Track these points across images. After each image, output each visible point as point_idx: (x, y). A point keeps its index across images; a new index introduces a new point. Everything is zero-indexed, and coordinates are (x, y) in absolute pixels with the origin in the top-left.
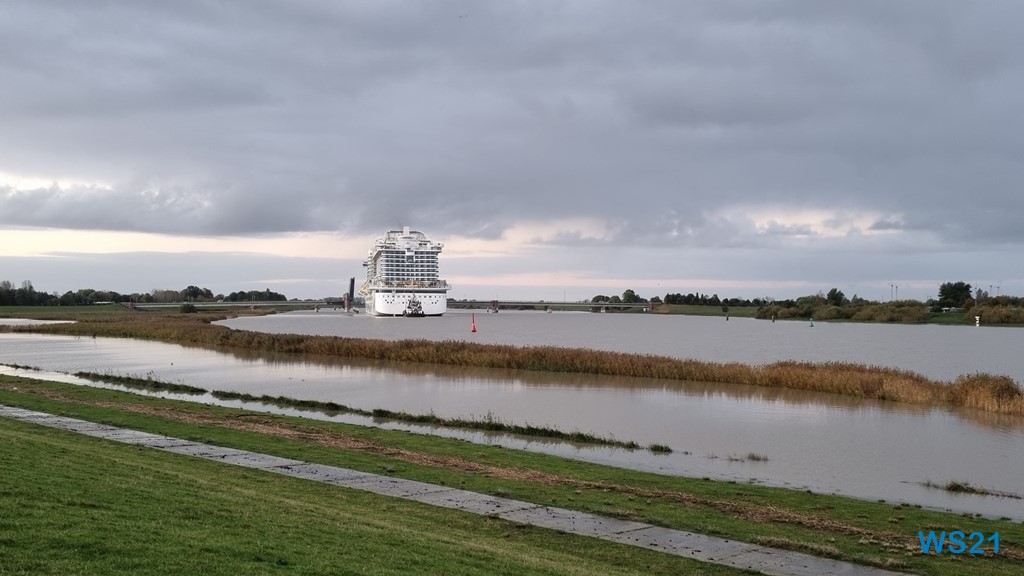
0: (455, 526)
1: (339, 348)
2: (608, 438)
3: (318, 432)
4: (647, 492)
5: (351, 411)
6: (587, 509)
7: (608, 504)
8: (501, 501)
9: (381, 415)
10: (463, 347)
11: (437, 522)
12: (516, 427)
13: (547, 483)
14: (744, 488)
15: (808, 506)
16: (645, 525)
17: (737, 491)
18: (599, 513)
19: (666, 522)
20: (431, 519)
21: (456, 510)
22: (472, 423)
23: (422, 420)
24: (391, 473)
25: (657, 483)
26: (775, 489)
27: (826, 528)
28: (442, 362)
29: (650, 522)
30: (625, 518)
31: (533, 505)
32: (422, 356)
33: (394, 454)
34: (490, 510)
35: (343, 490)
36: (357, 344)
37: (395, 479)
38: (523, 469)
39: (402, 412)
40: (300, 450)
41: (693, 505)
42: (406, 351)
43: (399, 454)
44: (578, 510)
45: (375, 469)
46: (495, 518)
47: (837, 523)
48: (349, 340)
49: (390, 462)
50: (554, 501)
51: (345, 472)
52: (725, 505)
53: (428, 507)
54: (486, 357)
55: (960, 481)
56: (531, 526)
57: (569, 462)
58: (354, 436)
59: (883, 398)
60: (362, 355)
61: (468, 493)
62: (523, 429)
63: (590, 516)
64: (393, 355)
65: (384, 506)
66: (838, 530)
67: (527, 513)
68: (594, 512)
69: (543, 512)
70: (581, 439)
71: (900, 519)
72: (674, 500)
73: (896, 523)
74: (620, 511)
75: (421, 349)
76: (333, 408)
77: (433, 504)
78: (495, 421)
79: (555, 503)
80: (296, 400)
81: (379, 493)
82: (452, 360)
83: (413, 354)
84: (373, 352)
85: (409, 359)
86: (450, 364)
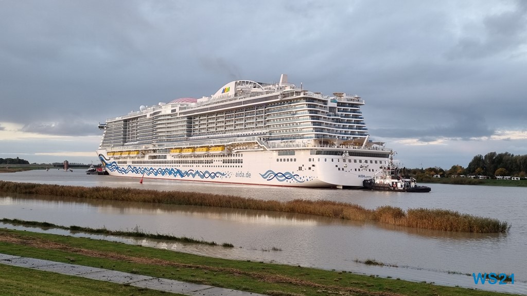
0: (103, 291)
2: (201, 240)
3: (34, 239)
4: (216, 268)
5: (58, 227)
6: (181, 279)
7: (192, 276)
8: (134, 276)
9: (75, 229)
10: (129, 191)
11: (93, 289)
12: (152, 235)
13: (162, 265)
14: (267, 265)
15: (296, 274)
16: (210, 287)
17: (263, 267)
18: (187, 281)
19: (222, 284)
20: (89, 287)
21: (106, 282)
22: (127, 233)
23: (99, 232)
24: (73, 262)
25: (222, 264)
26: (283, 265)
27: (303, 285)
28: (116, 199)
29: (213, 285)
30: (200, 283)
31: (151, 278)
32: (105, 196)
33: (77, 251)
34: (126, 281)
35: (40, 272)
37: (74, 265)
38: (151, 258)
39: (87, 227)
40: (20, 250)
41: (238, 275)
42: (96, 193)
43: (80, 251)
44: (175, 280)
45: (63, 260)
46: (127, 285)
47: (309, 282)
48: (63, 187)
49: (73, 256)
50: (163, 275)
51: (45, 262)
52: (254, 275)
53: (90, 280)
54: (141, 196)
55: (371, 259)
56: (146, 289)
57: (178, 254)
58: (55, 241)
59: (343, 218)
61: (115, 272)
62: (155, 236)
63: (182, 282)
64: (88, 195)
65: (63, 281)
66: (309, 286)
67: (147, 282)
68: (184, 281)
69: (156, 281)
70: (186, 241)
71: (340, 279)
72: (229, 273)
73: (338, 281)
74: (198, 279)
75: (105, 192)
76: (46, 226)
77: (94, 279)
78: (140, 231)
79: (164, 276)
80: (24, 221)
81: (63, 273)
82: (122, 198)
83: (100, 195)
84: (77, 194)
85: (98, 198)
86: (121, 200)
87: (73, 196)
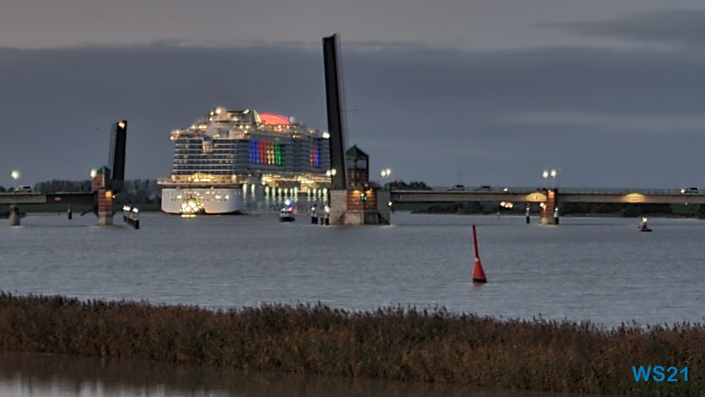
1: (70, 331)
10: (438, 327)
28: (374, 374)
32: (314, 355)
42: (268, 341)
48: (100, 306)
75: (313, 334)
82: (406, 368)
83: (288, 349)
84: (171, 345)
85: (279, 364)
86: (397, 378)
87: (153, 356)
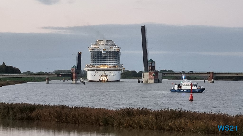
1: (67, 116)
10: (180, 114)
28: (161, 129)
36: (83, 112)
42: (127, 119)
54: (201, 124)
60: (87, 122)
64: (116, 122)
75: (141, 117)
82: (170, 127)
83: (134, 121)
84: (98, 120)
85: (131, 126)
86: (168, 130)
87: (92, 124)
